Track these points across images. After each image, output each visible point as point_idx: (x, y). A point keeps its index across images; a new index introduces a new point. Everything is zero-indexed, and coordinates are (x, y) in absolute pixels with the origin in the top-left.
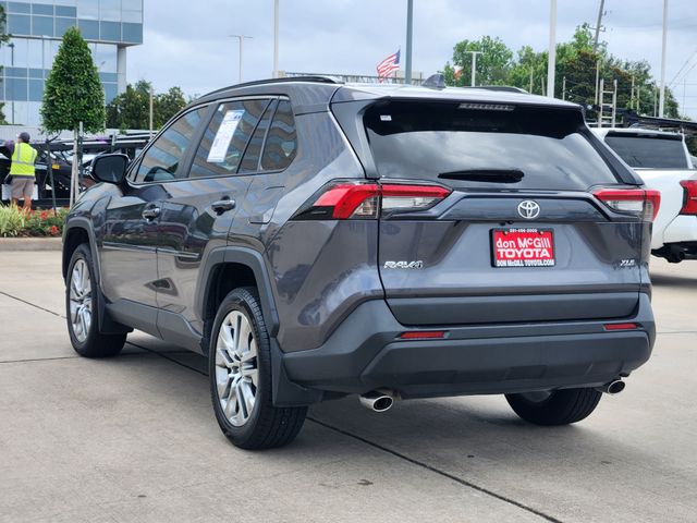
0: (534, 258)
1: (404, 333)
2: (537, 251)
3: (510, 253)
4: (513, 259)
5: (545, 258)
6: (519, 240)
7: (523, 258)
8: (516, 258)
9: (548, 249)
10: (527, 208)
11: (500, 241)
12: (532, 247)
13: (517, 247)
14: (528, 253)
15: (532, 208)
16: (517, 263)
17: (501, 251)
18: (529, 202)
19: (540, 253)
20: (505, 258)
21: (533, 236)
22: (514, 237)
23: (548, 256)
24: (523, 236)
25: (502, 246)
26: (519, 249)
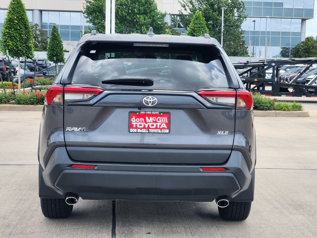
0: (156, 128)
1: (73, 165)
2: (158, 124)
3: (140, 125)
4: (141, 129)
5: (164, 128)
6: (147, 118)
7: (149, 128)
8: (144, 128)
9: (166, 124)
10: (149, 100)
11: (134, 118)
12: (156, 122)
13: (146, 122)
14: (153, 125)
15: (152, 100)
16: (144, 131)
17: (134, 124)
18: (150, 97)
19: (160, 125)
20: (136, 128)
21: (156, 116)
22: (144, 116)
23: (166, 127)
24: (149, 116)
25: (134, 121)
26: (147, 123)
